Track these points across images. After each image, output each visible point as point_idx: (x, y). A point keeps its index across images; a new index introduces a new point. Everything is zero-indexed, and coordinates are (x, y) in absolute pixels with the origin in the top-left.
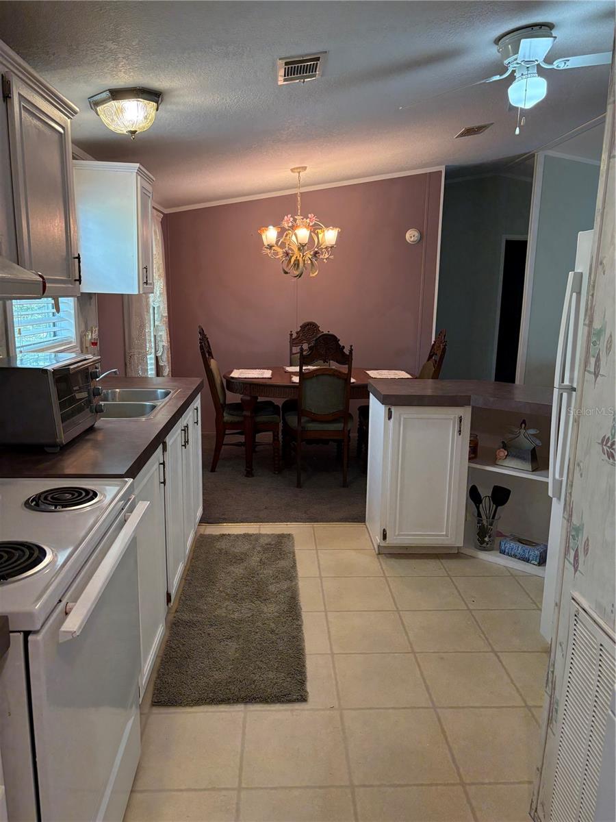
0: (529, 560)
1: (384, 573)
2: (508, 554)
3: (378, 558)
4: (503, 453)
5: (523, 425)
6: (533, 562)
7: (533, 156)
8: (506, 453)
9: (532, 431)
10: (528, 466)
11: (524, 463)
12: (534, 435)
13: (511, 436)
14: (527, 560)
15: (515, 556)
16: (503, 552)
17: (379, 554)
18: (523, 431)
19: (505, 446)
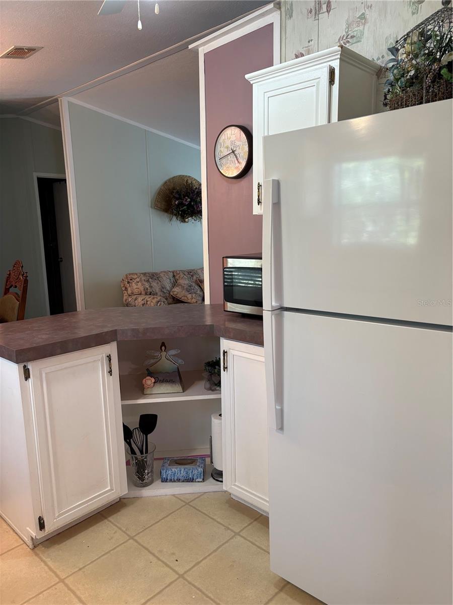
0: (193, 479)
1: (57, 576)
2: (171, 481)
3: (37, 555)
4: (149, 381)
5: (163, 348)
6: (197, 480)
7: (56, 101)
8: (153, 380)
9: (173, 352)
10: (178, 388)
11: (174, 385)
12: (174, 355)
13: (152, 361)
14: (191, 480)
15: (179, 480)
16: (165, 480)
17: (35, 547)
18: (164, 354)
19: (150, 374)
